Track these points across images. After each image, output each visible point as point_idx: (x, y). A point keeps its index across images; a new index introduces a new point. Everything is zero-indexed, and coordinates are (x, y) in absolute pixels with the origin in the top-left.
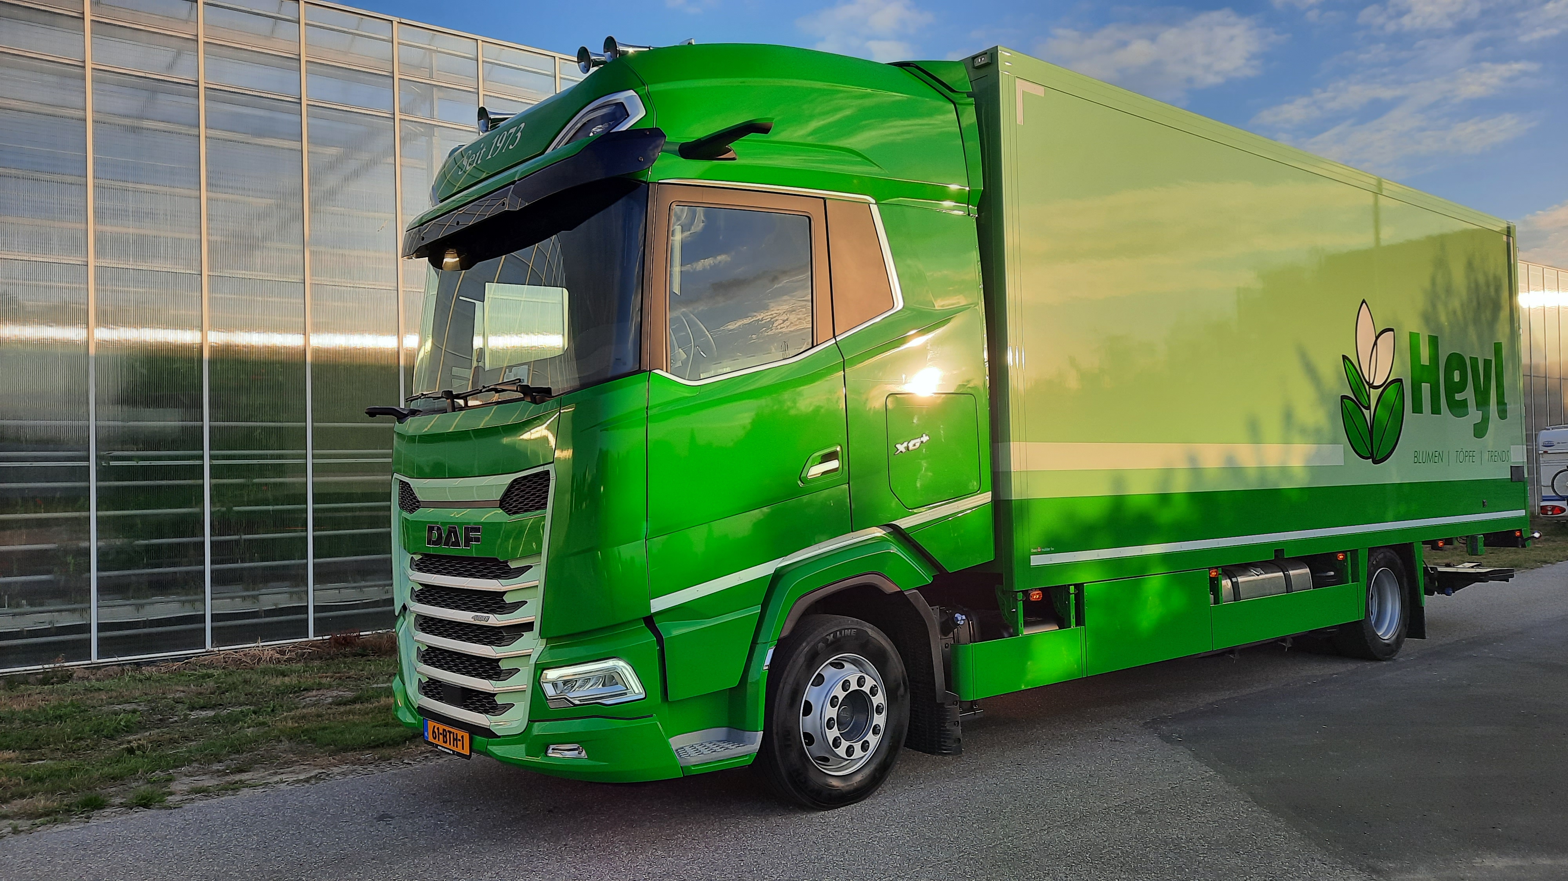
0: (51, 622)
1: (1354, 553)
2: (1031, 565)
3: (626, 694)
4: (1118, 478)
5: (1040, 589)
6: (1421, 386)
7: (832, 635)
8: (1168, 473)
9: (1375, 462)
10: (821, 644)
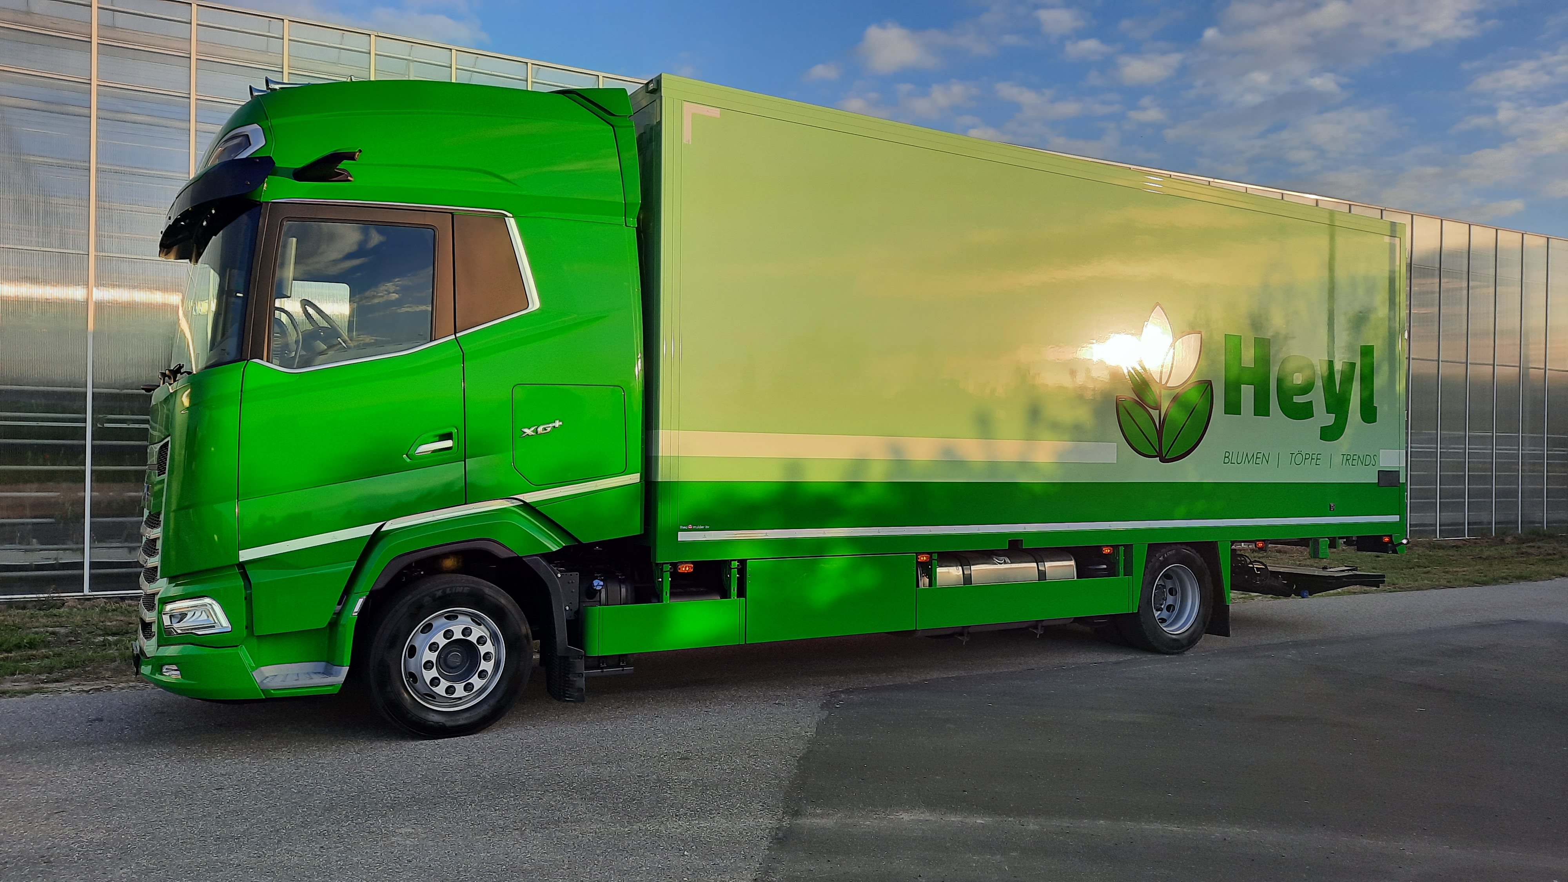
0: (56, 559)
1: (1128, 548)
2: (679, 540)
3: (214, 627)
4: (794, 465)
5: (692, 562)
6: (1241, 386)
7: (440, 591)
8: (860, 464)
9: (1163, 460)
10: (427, 599)
